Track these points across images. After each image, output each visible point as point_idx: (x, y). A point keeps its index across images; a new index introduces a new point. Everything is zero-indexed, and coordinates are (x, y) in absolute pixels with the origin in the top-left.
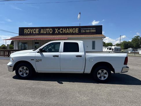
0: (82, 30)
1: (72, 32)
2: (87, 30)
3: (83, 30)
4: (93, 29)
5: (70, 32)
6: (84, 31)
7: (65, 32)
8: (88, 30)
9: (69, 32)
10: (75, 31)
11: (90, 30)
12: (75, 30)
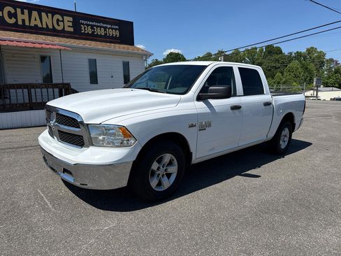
0: (83, 24)
1: (51, 27)
2: (97, 27)
3: (88, 25)
4: (112, 29)
5: (45, 26)
6: (89, 30)
7: (27, 23)
8: (101, 27)
9: (40, 25)
10: (61, 23)
11: (105, 30)
12: (63, 21)
